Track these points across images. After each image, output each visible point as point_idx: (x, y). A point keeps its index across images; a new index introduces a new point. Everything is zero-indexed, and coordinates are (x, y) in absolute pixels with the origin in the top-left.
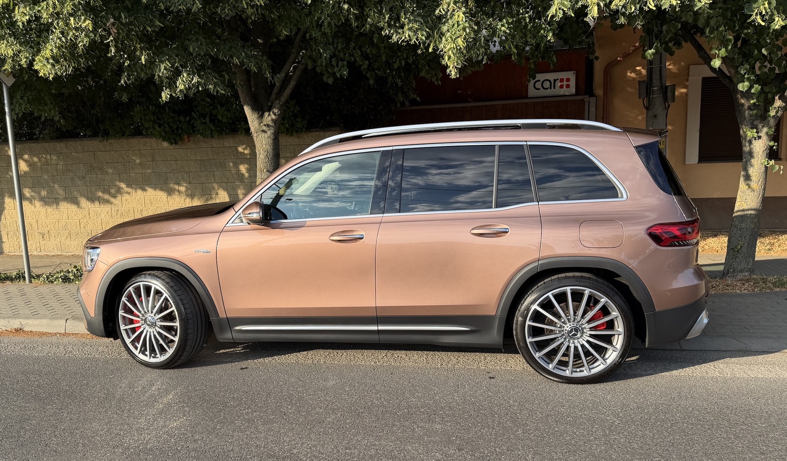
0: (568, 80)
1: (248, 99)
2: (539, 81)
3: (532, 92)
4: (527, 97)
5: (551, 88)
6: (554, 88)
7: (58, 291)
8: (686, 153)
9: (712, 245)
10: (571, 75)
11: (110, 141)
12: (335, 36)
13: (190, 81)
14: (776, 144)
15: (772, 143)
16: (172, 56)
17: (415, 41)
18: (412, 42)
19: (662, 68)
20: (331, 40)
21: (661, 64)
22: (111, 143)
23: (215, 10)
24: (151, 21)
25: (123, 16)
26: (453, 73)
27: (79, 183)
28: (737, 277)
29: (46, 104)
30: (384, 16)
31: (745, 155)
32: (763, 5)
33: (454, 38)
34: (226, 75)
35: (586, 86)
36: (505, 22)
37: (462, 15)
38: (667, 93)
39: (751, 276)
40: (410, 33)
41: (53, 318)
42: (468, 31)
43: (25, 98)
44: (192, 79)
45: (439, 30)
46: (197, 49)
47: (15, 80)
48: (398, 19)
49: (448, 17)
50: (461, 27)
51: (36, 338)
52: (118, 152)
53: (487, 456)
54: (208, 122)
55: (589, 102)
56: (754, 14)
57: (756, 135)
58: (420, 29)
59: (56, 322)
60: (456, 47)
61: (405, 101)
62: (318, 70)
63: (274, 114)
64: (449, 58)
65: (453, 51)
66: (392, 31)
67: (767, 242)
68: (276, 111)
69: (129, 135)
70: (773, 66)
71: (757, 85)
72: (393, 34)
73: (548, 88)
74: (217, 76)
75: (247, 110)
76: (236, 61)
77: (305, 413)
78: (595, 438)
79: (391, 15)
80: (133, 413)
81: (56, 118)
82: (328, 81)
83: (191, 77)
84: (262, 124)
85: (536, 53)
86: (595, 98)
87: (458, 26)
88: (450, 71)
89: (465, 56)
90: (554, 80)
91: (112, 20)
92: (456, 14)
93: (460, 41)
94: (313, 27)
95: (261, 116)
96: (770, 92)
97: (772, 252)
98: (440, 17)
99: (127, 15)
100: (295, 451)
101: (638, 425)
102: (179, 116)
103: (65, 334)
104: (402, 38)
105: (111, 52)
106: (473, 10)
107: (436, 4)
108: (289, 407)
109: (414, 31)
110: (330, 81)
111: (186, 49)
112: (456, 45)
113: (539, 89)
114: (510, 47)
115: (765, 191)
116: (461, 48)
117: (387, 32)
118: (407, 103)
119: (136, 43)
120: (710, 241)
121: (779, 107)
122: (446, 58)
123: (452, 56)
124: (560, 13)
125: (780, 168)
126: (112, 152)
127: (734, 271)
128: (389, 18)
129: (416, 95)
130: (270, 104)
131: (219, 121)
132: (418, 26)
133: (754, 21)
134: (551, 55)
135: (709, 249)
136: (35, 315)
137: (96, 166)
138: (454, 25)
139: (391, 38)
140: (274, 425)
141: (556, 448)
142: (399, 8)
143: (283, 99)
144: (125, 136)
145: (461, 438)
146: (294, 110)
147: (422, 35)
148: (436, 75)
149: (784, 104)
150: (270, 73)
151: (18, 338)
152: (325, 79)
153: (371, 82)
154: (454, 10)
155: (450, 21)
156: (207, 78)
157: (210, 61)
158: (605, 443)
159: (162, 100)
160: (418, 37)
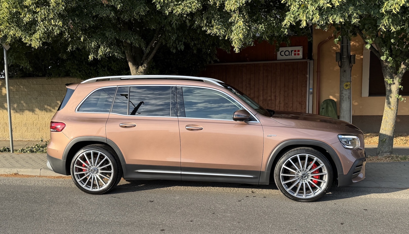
0: (299, 51)
1: (131, 59)
2: (283, 51)
3: (279, 57)
4: (276, 60)
5: (289, 55)
6: (291, 55)
7: (30, 156)
8: (362, 91)
9: (375, 140)
10: (300, 48)
11: (52, 79)
12: (178, 29)
13: (105, 51)
14: (402, 87)
15: (400, 86)
16: (97, 39)
17: (219, 34)
18: (218, 35)
19: (348, 45)
20: (176, 31)
21: (347, 44)
22: (52, 80)
23: (120, 16)
24: (89, 21)
25: (76, 19)
26: (237, 50)
27: (34, 101)
28: (384, 155)
29: (23, 60)
30: (204, 21)
31: (387, 93)
32: (385, 21)
33: (238, 33)
34: (123, 48)
35: (308, 54)
36: (263, 25)
37: (242, 23)
38: (351, 59)
39: (391, 155)
40: (216, 30)
41: (34, 168)
42: (244, 30)
43: (13, 57)
44: (107, 50)
45: (230, 29)
46: (110, 35)
47: (10, 47)
48: (211, 22)
49: (235, 23)
50: (241, 28)
51: (26, 178)
52: (56, 85)
53: (251, 225)
54: (106, 70)
55: (310, 63)
56: (381, 26)
57: (392, 82)
58: (221, 28)
59: (35, 170)
60: (239, 38)
61: (211, 61)
62: (168, 45)
63: (144, 67)
64: (235, 43)
65: (237, 40)
66: (207, 28)
67: (404, 139)
68: (145, 65)
69: (62, 76)
70: (399, 48)
71: (390, 58)
72: (207, 30)
73: (288, 55)
74: (119, 49)
75: (130, 64)
76: (129, 41)
77: (166, 209)
78: (301, 220)
79: (207, 21)
80: (85, 208)
81: (28, 67)
82: (173, 52)
83: (106, 48)
84: (137, 72)
85: (280, 39)
86: (313, 61)
87: (240, 28)
88: (235, 49)
89: (243, 42)
90: (291, 51)
91: (71, 21)
92: (239, 22)
93: (241, 35)
94: (167, 24)
95: (137, 68)
96: (398, 61)
97: (406, 145)
98: (231, 23)
99: (78, 18)
100: (164, 223)
101: (321, 215)
102: (90, 67)
103: (40, 176)
104: (212, 32)
105: (66, 35)
106: (247, 20)
107: (229, 16)
108: (159, 207)
109: (219, 29)
110: (174, 51)
111: (104, 35)
112: (239, 37)
113: (283, 56)
114: (265, 38)
115: (397, 111)
116: (241, 38)
117: (205, 28)
118: (212, 62)
119: (79, 31)
120: (374, 138)
121: (403, 69)
122: (234, 43)
123: (237, 42)
124: (289, 24)
125: (404, 99)
126: (53, 85)
127: (382, 153)
128: (206, 22)
129: (217, 58)
130: (142, 62)
131: (112, 70)
132: (221, 27)
133: (380, 29)
134: (287, 40)
135: (373, 142)
136: (23, 167)
137: (44, 92)
138: (238, 27)
139: (207, 31)
140: (153, 213)
141: (282, 223)
142: (211, 17)
143: (149, 60)
144: (60, 77)
145: (239, 219)
146: (152, 65)
147: (223, 32)
148: (228, 49)
149: (405, 67)
150: (144, 47)
151: (16, 178)
152: (171, 50)
153: (195, 52)
154: (238, 20)
155: (236, 25)
156: (114, 50)
157: (115, 41)
158: (305, 222)
159: (89, 60)
160: (220, 32)
